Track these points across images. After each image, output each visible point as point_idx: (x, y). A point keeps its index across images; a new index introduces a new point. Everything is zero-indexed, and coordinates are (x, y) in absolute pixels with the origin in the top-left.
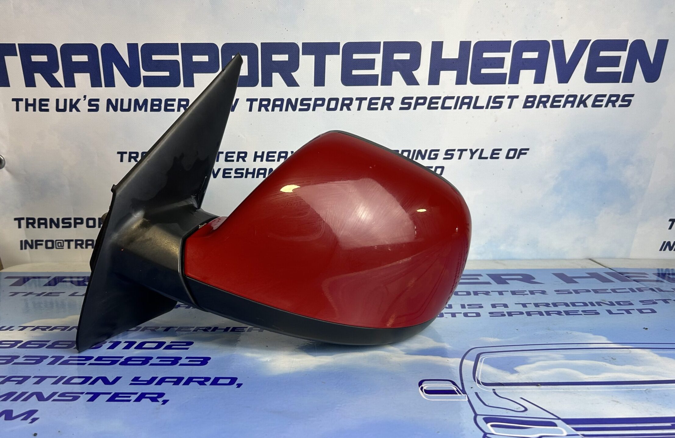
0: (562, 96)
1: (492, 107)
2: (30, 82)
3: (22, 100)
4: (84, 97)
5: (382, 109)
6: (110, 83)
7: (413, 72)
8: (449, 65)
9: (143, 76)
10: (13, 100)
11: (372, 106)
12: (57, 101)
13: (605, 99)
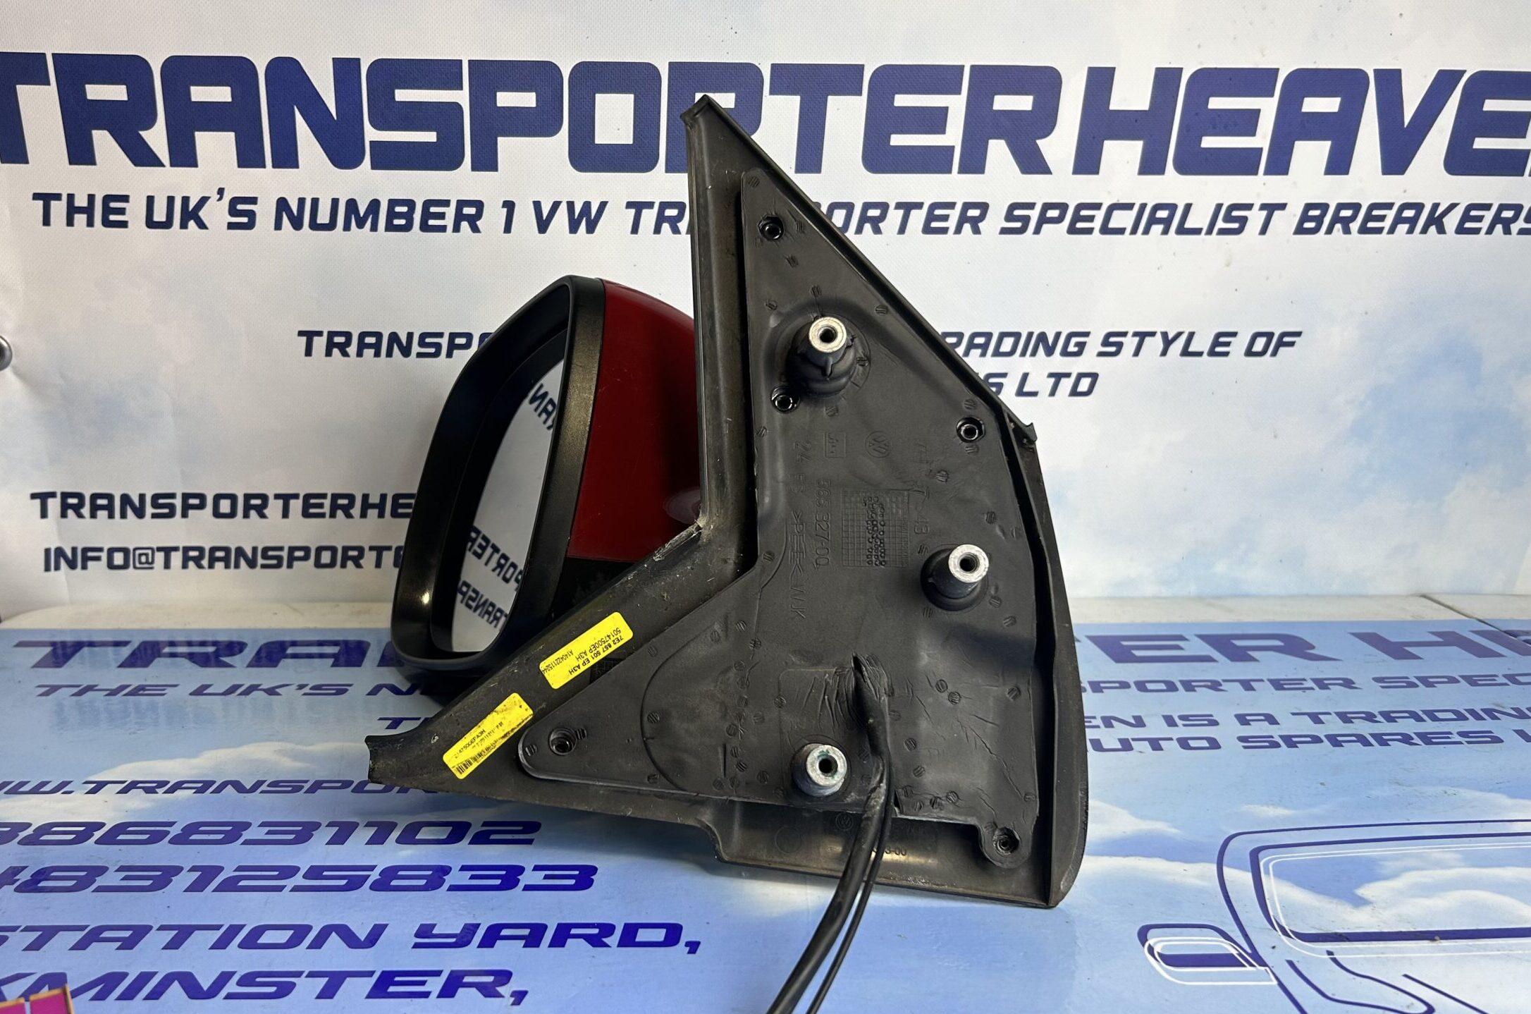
0: (1389, 206)
1: (1223, 232)
2: (81, 153)
3: (57, 197)
4: (218, 194)
5: (958, 230)
6: (287, 157)
7: (1038, 142)
8: (1126, 126)
9: (371, 142)
10: (37, 196)
11: (934, 225)
12: (150, 200)
13: (1489, 216)
